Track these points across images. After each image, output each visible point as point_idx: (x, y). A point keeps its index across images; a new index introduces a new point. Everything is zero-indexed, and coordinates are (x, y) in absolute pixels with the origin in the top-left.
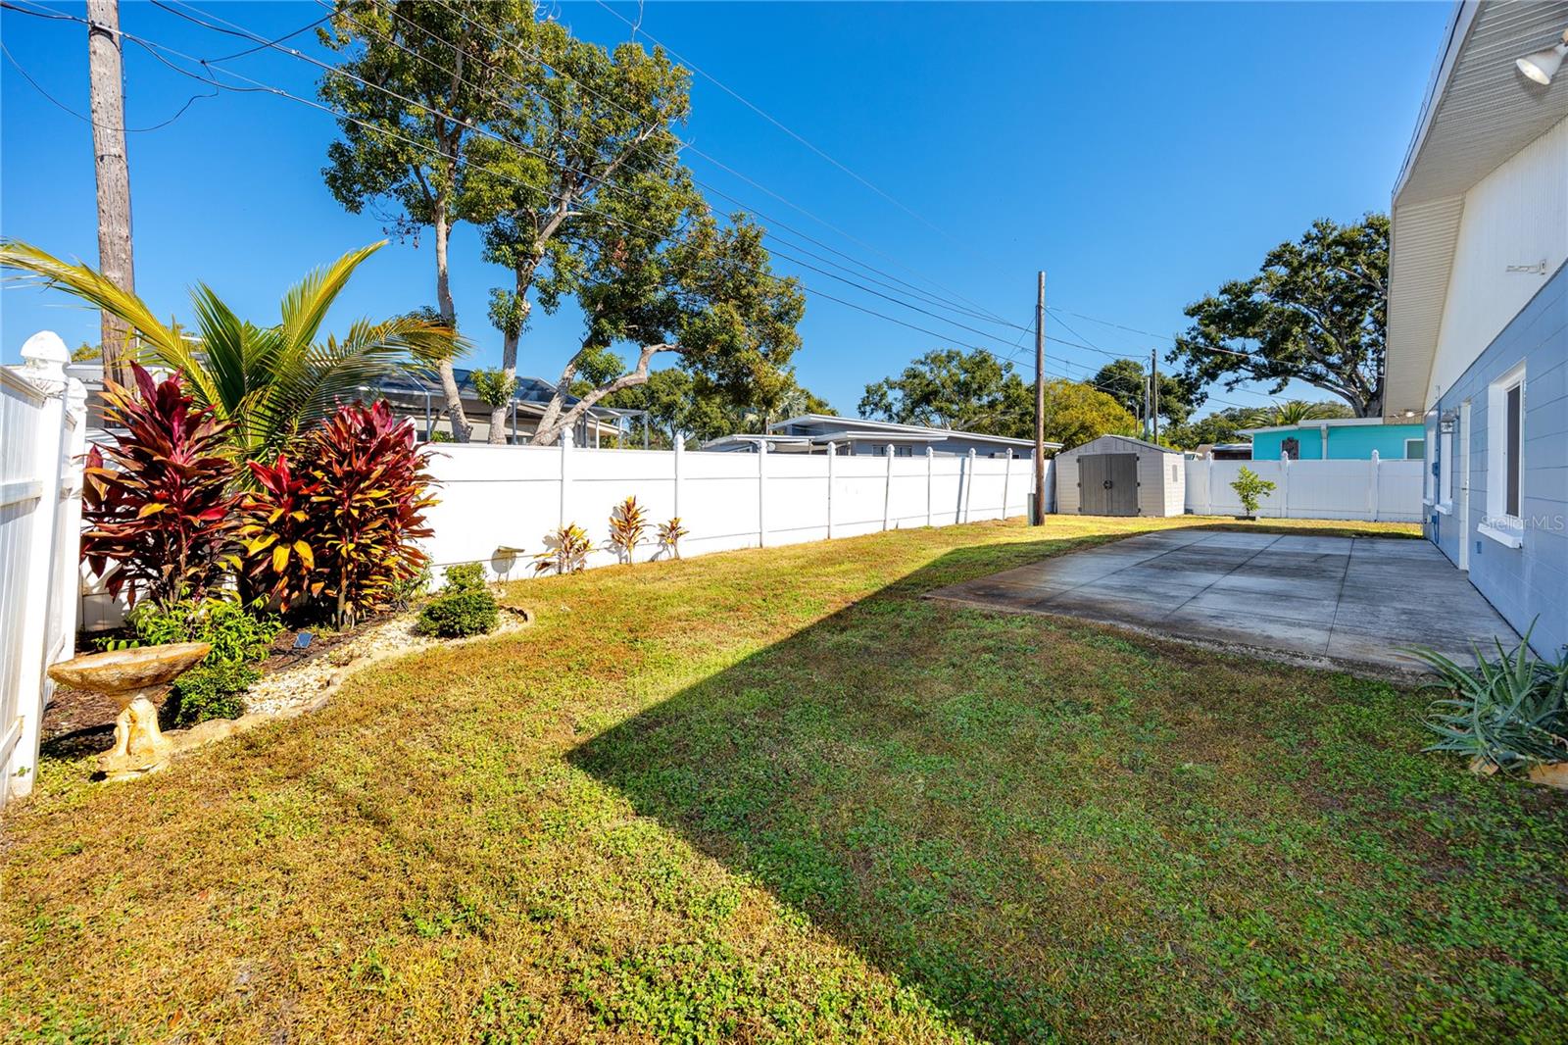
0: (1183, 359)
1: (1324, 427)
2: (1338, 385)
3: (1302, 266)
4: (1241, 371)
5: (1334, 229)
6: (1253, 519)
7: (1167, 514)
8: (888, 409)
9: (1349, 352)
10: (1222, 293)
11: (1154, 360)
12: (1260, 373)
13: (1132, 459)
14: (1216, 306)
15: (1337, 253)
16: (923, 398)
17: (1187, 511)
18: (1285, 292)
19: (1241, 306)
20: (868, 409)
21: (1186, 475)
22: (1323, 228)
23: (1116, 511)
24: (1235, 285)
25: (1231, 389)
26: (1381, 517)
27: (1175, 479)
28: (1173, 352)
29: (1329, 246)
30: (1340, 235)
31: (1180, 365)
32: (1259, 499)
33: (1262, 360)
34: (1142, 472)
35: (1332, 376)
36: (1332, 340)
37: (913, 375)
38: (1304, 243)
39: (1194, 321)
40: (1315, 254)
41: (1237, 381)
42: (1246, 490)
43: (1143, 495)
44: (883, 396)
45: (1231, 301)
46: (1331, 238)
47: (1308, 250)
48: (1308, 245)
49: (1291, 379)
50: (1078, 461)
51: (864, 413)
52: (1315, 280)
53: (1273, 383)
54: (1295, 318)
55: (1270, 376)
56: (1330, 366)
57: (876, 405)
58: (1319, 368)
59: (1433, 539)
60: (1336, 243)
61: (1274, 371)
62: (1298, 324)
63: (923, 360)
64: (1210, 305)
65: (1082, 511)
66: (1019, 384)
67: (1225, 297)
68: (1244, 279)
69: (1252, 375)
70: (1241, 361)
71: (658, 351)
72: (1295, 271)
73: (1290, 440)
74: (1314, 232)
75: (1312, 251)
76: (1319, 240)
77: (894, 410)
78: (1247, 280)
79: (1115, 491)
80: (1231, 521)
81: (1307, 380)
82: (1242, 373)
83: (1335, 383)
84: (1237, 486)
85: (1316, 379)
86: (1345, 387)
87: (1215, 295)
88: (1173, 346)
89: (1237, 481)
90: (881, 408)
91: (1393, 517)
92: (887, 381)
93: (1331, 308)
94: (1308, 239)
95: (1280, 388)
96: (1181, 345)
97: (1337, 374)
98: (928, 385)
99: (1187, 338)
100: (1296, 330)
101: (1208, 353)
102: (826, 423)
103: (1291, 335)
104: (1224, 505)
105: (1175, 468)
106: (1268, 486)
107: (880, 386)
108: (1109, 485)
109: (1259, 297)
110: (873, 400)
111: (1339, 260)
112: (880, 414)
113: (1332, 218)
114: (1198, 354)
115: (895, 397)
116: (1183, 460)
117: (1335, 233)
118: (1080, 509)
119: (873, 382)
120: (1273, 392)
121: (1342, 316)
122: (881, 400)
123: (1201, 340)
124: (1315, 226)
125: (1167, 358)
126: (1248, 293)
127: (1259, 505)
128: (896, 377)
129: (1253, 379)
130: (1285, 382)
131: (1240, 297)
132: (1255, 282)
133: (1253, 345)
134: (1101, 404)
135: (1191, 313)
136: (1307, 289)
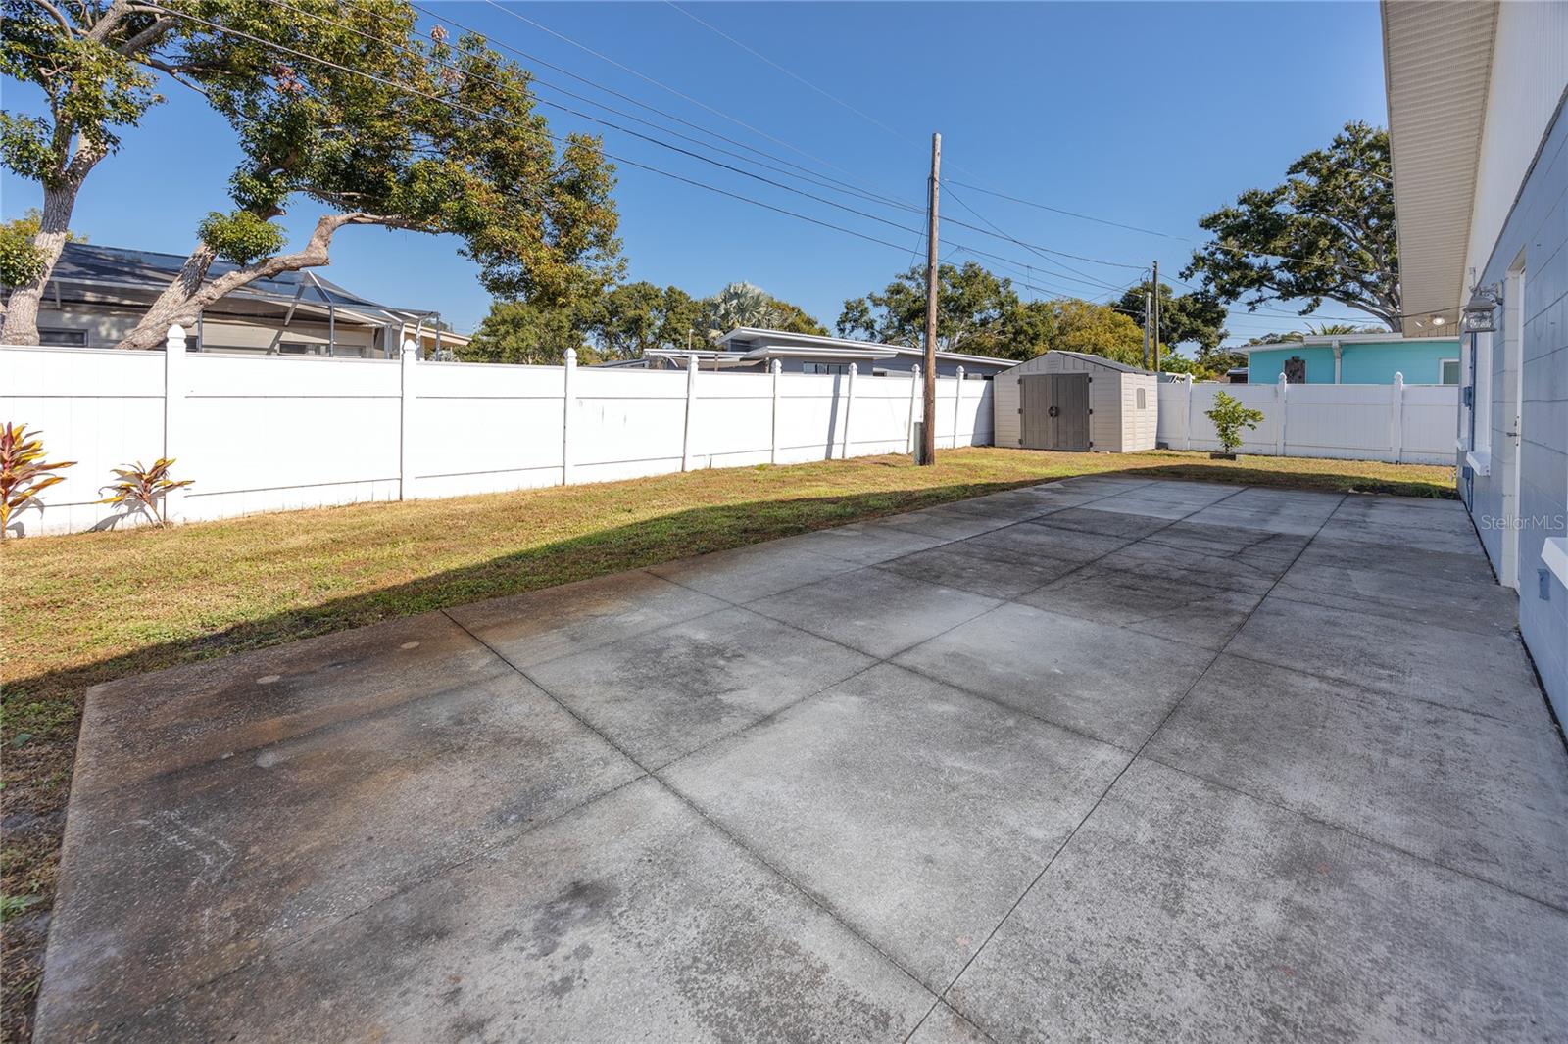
0: (1199, 276)
1: (1335, 344)
2: (1373, 305)
3: (1332, 173)
4: (1264, 288)
5: (1369, 132)
6: (1232, 457)
7: (1125, 450)
8: (870, 326)
9: (1388, 269)
10: (1241, 202)
11: (1155, 273)
12: (1287, 292)
13: (1083, 381)
14: (1235, 218)
15: (1371, 158)
16: (910, 316)
17: (1160, 445)
18: (1315, 202)
19: (1261, 217)
20: (848, 326)
21: (1160, 401)
22: (1356, 131)
23: (1063, 445)
24: (1255, 194)
25: (1254, 309)
26: (1406, 457)
27: (1141, 405)
28: (1188, 269)
29: (1363, 151)
30: (1375, 138)
31: (1196, 283)
32: (1242, 433)
33: (1285, 276)
34: (1096, 395)
35: (1366, 295)
36: (1369, 257)
37: (897, 290)
38: (1335, 147)
39: (1212, 236)
40: (1346, 159)
41: (1261, 300)
42: (1226, 420)
43: (1096, 426)
44: (864, 312)
45: (1251, 212)
46: (1365, 141)
47: (1338, 155)
48: (1339, 150)
49: (1324, 298)
50: (1020, 381)
51: (842, 330)
52: (1348, 190)
53: (1301, 302)
54: (1322, 229)
55: (1296, 295)
56: (1364, 285)
57: (855, 321)
58: (1353, 287)
59: (1466, 500)
60: (1371, 146)
61: (1300, 289)
62: (1325, 235)
63: (910, 275)
64: (1227, 217)
65: (1023, 444)
66: (1015, 301)
67: (1244, 208)
68: (1267, 188)
69: (1278, 293)
70: (1263, 278)
71: (351, 221)
72: (1326, 180)
73: (1295, 360)
74: (1346, 136)
75: (1342, 156)
76: (1352, 144)
77: (877, 327)
78: (1270, 189)
79: (1062, 420)
80: (1207, 461)
81: (1338, 299)
82: (1266, 292)
83: (1370, 302)
84: (1214, 416)
85: (1348, 298)
86: (1381, 306)
87: (1233, 206)
88: (1190, 261)
89: (1213, 409)
90: (862, 326)
91: (1422, 457)
92: (871, 297)
93: (1366, 223)
94: (1338, 144)
95: (1311, 309)
96: (1199, 261)
97: (1372, 292)
98: (915, 301)
99: (1205, 253)
100: (1323, 242)
101: (1228, 269)
102: (763, 337)
103: (1318, 247)
104: (1198, 440)
105: (1141, 393)
106: (1254, 416)
107: (861, 302)
108: (1055, 412)
109: (1284, 208)
110: (853, 316)
111: (1375, 165)
112: (861, 332)
113: (1366, 121)
114: (1217, 269)
115: (878, 315)
116: (1156, 383)
117: (1370, 137)
118: (1021, 441)
119: (853, 298)
120: (1304, 313)
121: (1378, 230)
122: (862, 316)
123: (1220, 256)
124: (1347, 129)
125: (1181, 275)
126: (1270, 202)
127: (1241, 439)
128: (881, 293)
129: (1279, 297)
130: (1317, 302)
131: (1261, 206)
132: (1279, 192)
133: (1274, 261)
134: (1118, 325)
135: (1207, 224)
136: (1339, 200)
